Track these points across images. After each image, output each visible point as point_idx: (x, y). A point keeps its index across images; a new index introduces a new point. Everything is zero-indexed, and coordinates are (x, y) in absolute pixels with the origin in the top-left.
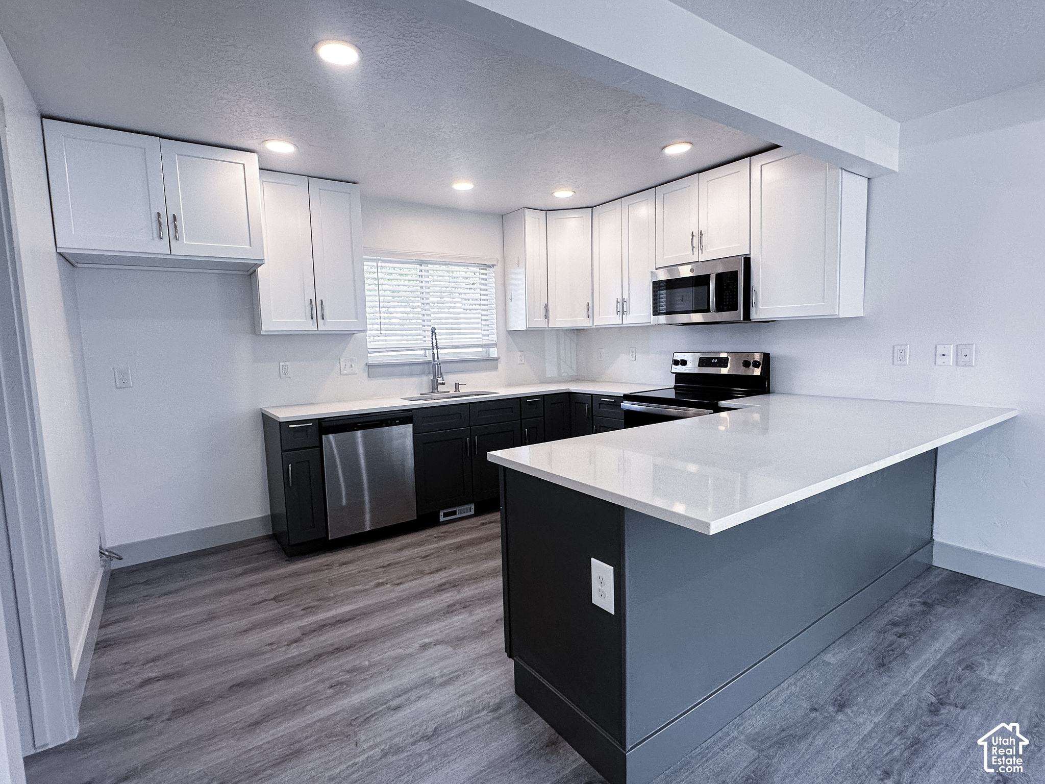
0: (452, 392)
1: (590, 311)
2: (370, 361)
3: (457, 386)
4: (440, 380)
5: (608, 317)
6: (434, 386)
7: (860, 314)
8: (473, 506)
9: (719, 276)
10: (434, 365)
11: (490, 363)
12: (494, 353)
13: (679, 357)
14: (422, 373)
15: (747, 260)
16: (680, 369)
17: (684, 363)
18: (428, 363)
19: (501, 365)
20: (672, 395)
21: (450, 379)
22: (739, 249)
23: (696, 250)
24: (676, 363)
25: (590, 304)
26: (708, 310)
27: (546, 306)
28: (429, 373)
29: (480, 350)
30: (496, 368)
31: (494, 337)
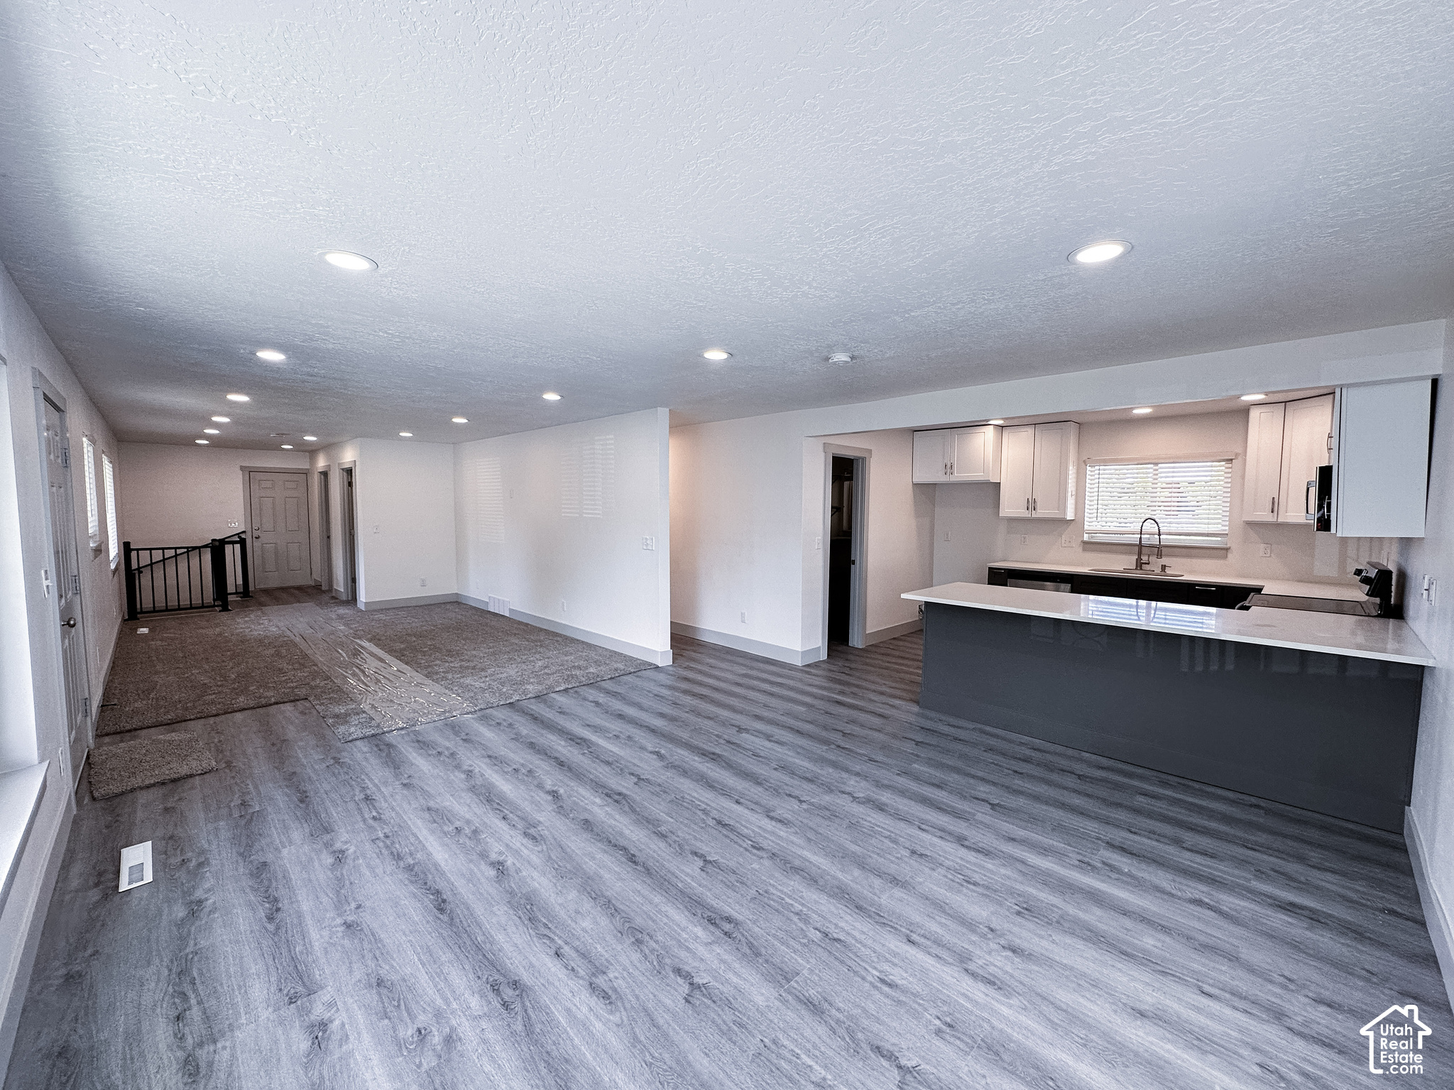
0: (1158, 570)
2: (1086, 540)
3: (1164, 567)
6: (1140, 564)
10: (1141, 547)
11: (1221, 552)
14: (1130, 553)
19: (1231, 556)
21: (1160, 561)
27: (1274, 500)
30: (1226, 557)
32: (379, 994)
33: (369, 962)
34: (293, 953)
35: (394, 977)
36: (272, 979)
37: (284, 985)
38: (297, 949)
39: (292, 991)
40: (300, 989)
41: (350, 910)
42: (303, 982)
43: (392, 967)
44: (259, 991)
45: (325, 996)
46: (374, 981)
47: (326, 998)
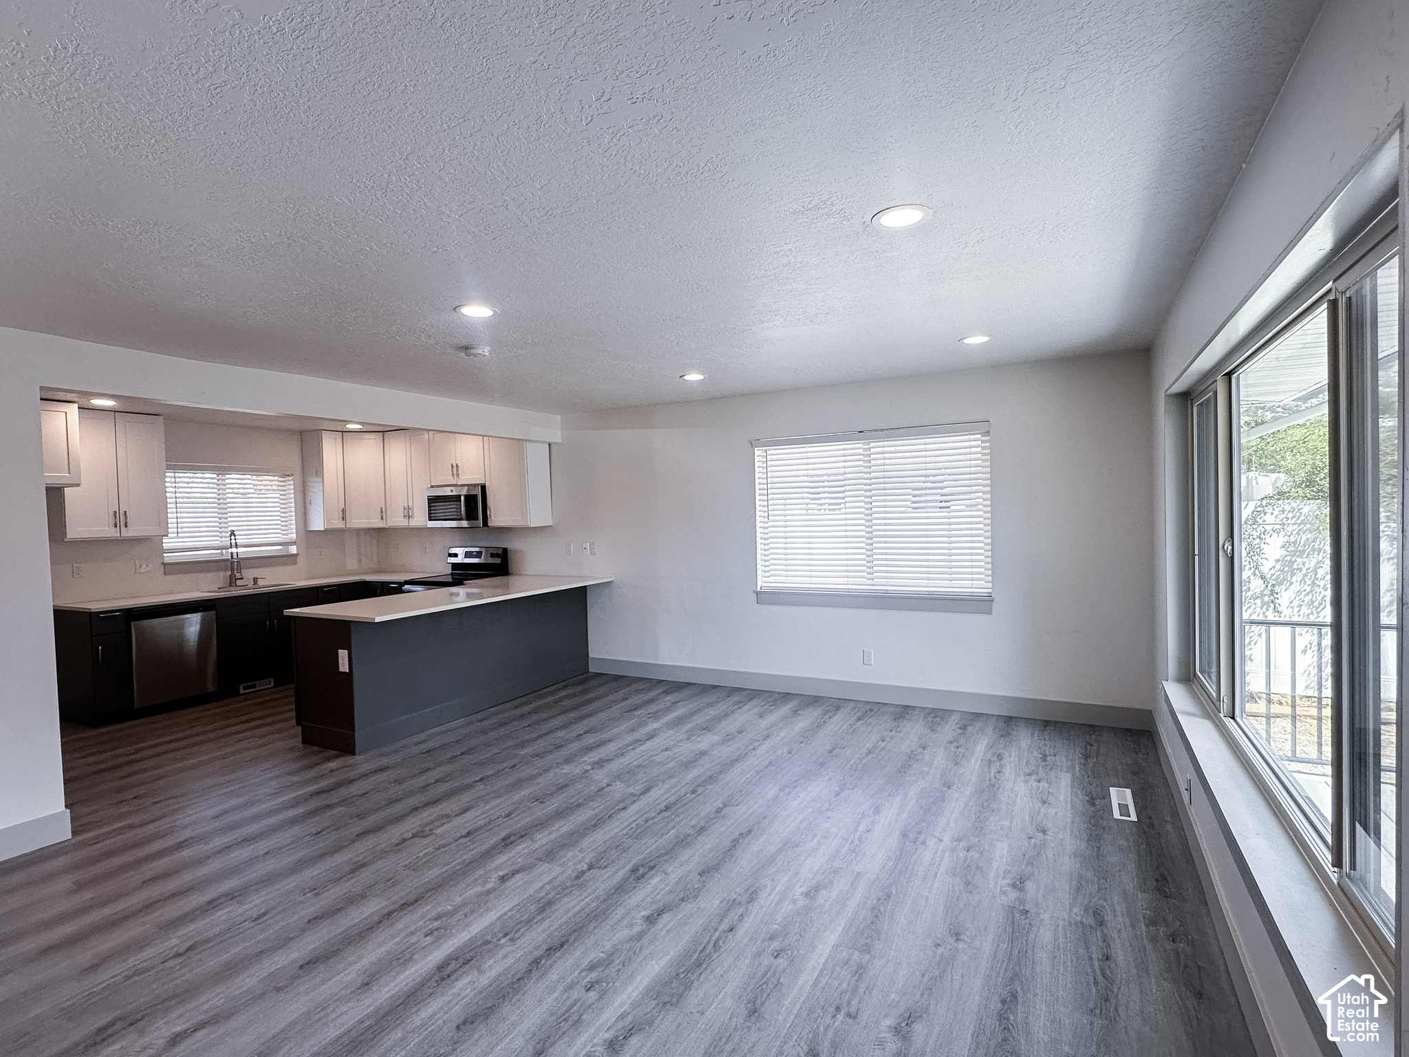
0: (251, 584)
1: (383, 515)
2: (166, 560)
3: (255, 580)
4: (238, 575)
5: (397, 520)
6: (232, 581)
7: (551, 524)
8: (272, 680)
9: (466, 497)
10: (232, 562)
11: (290, 559)
12: (293, 550)
13: (453, 551)
14: (219, 570)
15: (483, 488)
16: (453, 560)
17: (456, 555)
18: (228, 560)
19: (301, 561)
20: (450, 579)
21: (249, 574)
22: (477, 479)
23: (455, 476)
24: (450, 555)
25: (384, 510)
26: (461, 519)
27: (344, 511)
28: (226, 570)
29: (280, 547)
30: (295, 563)
31: (294, 536)
32: (973, 878)
33: (965, 899)
34: (1010, 945)
35: (958, 880)
36: (1033, 937)
37: (1027, 926)
38: (1005, 947)
39: (1023, 917)
40: (1017, 915)
41: (945, 948)
42: (1013, 918)
43: (953, 886)
44: (1045, 935)
45: (1004, 900)
46: (970, 888)
47: (1004, 898)
